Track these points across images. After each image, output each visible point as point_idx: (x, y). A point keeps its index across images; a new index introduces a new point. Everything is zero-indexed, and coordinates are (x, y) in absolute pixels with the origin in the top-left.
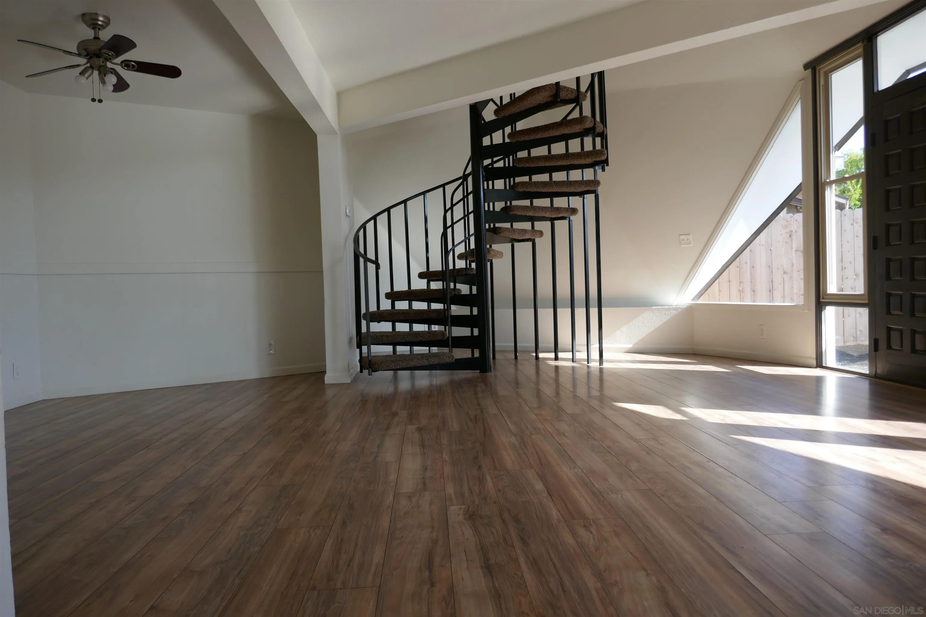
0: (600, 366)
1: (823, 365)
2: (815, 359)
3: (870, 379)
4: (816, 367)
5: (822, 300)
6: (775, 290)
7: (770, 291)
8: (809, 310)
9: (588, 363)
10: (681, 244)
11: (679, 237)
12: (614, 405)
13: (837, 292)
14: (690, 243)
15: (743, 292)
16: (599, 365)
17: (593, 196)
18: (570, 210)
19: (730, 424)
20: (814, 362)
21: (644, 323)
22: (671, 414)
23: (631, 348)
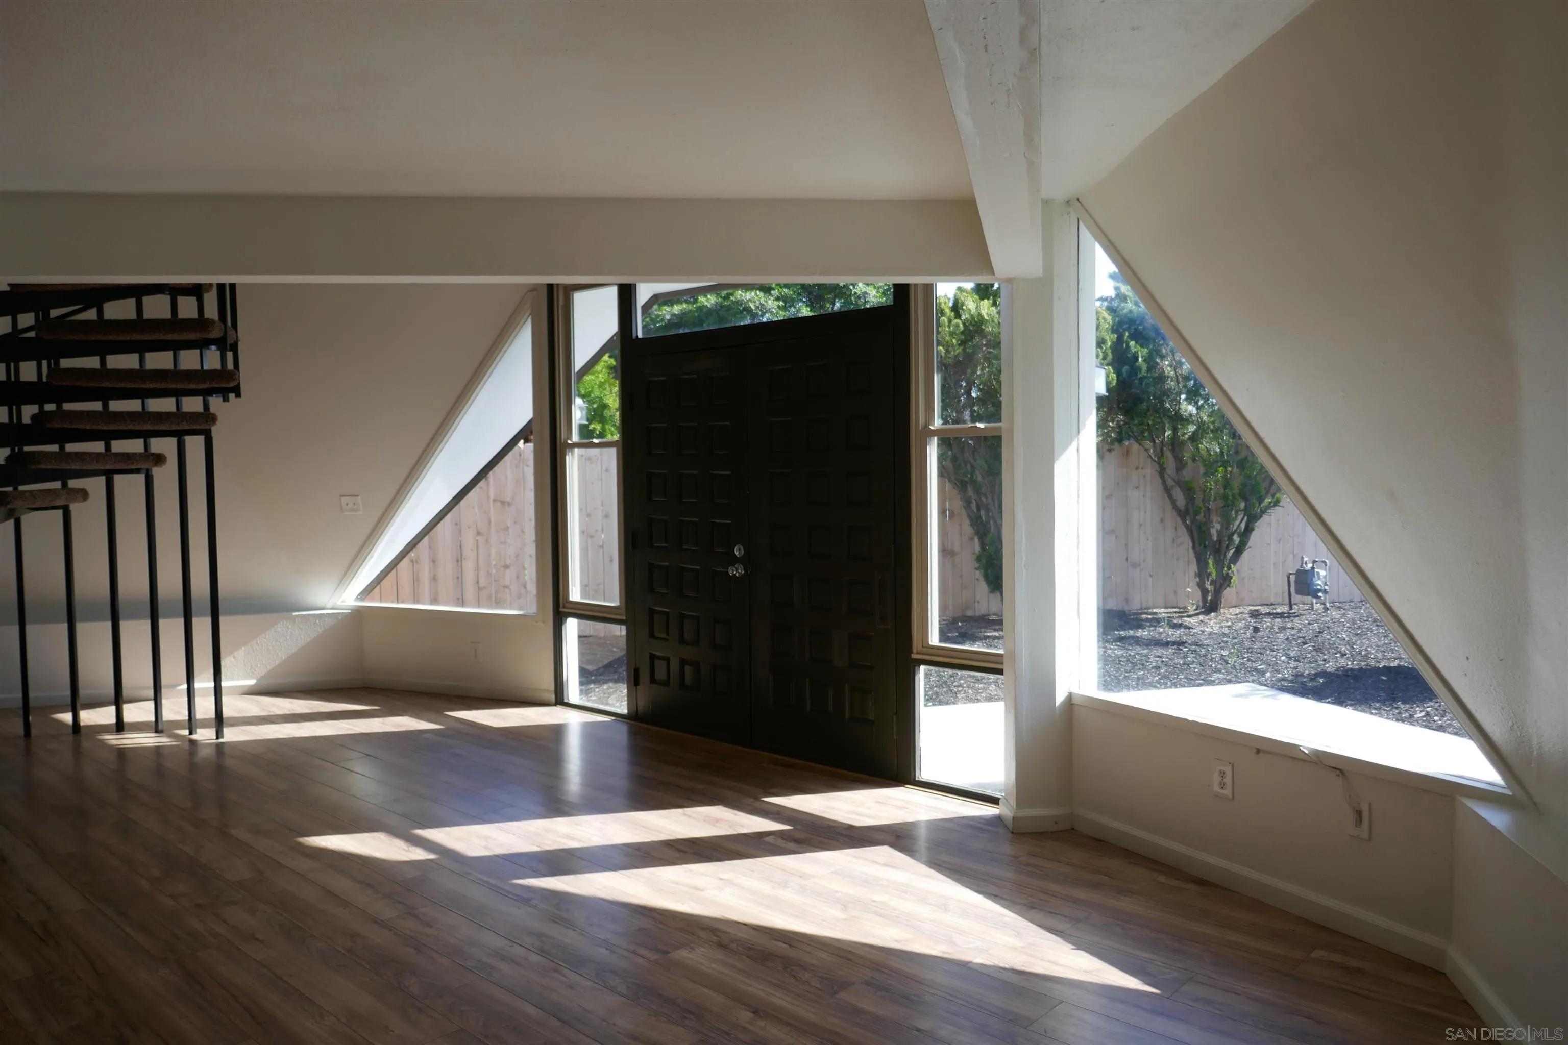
0: (217, 738)
1: (566, 701)
2: (553, 692)
3: (627, 723)
4: (555, 704)
5: (562, 609)
6: (465, 559)
7: (458, 561)
8: (544, 622)
9: (191, 733)
10: (342, 510)
11: (340, 500)
12: (300, 844)
13: (582, 598)
14: (357, 510)
15: (417, 562)
16: (215, 738)
17: (201, 439)
18: (151, 457)
19: (501, 855)
20: (552, 698)
21: (277, 641)
22: (406, 848)
23: (252, 686)
